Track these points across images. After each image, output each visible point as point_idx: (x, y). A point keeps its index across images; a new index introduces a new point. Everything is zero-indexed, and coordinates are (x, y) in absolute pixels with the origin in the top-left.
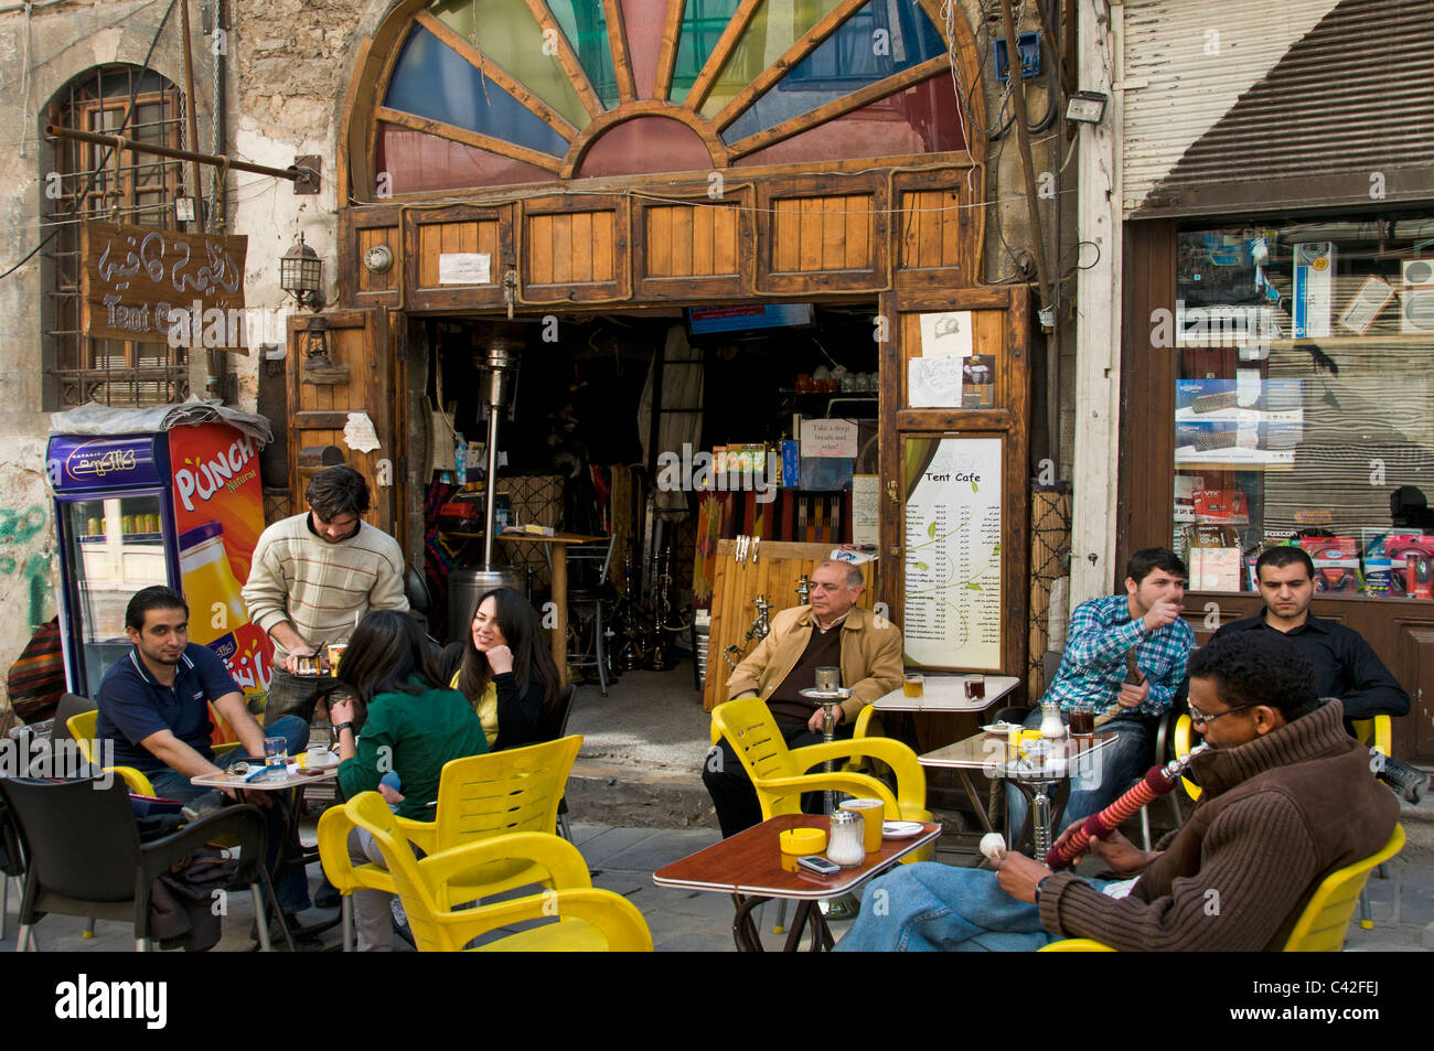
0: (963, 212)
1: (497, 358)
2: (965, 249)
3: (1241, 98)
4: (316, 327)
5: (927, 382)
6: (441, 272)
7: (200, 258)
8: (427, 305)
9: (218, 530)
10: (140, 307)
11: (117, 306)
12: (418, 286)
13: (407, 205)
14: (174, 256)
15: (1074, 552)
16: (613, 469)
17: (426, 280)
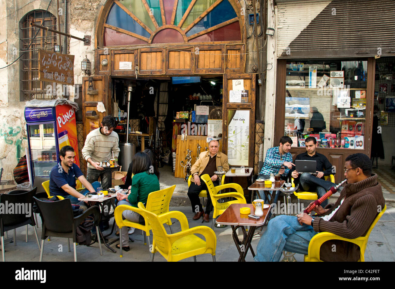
0: (241, 55)
1: (130, 89)
2: (241, 65)
3: (301, 32)
4: (91, 80)
5: (234, 96)
6: (120, 66)
7: (64, 61)
8: (116, 75)
9: (67, 133)
10: (51, 73)
11: (46, 72)
12: (114, 70)
13: (112, 49)
14: (59, 60)
15: (265, 138)
16: (150, 118)
17: (116, 68)
